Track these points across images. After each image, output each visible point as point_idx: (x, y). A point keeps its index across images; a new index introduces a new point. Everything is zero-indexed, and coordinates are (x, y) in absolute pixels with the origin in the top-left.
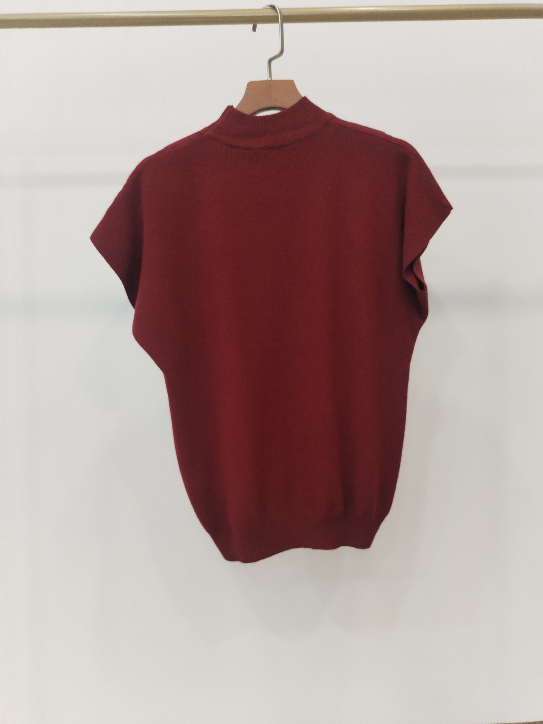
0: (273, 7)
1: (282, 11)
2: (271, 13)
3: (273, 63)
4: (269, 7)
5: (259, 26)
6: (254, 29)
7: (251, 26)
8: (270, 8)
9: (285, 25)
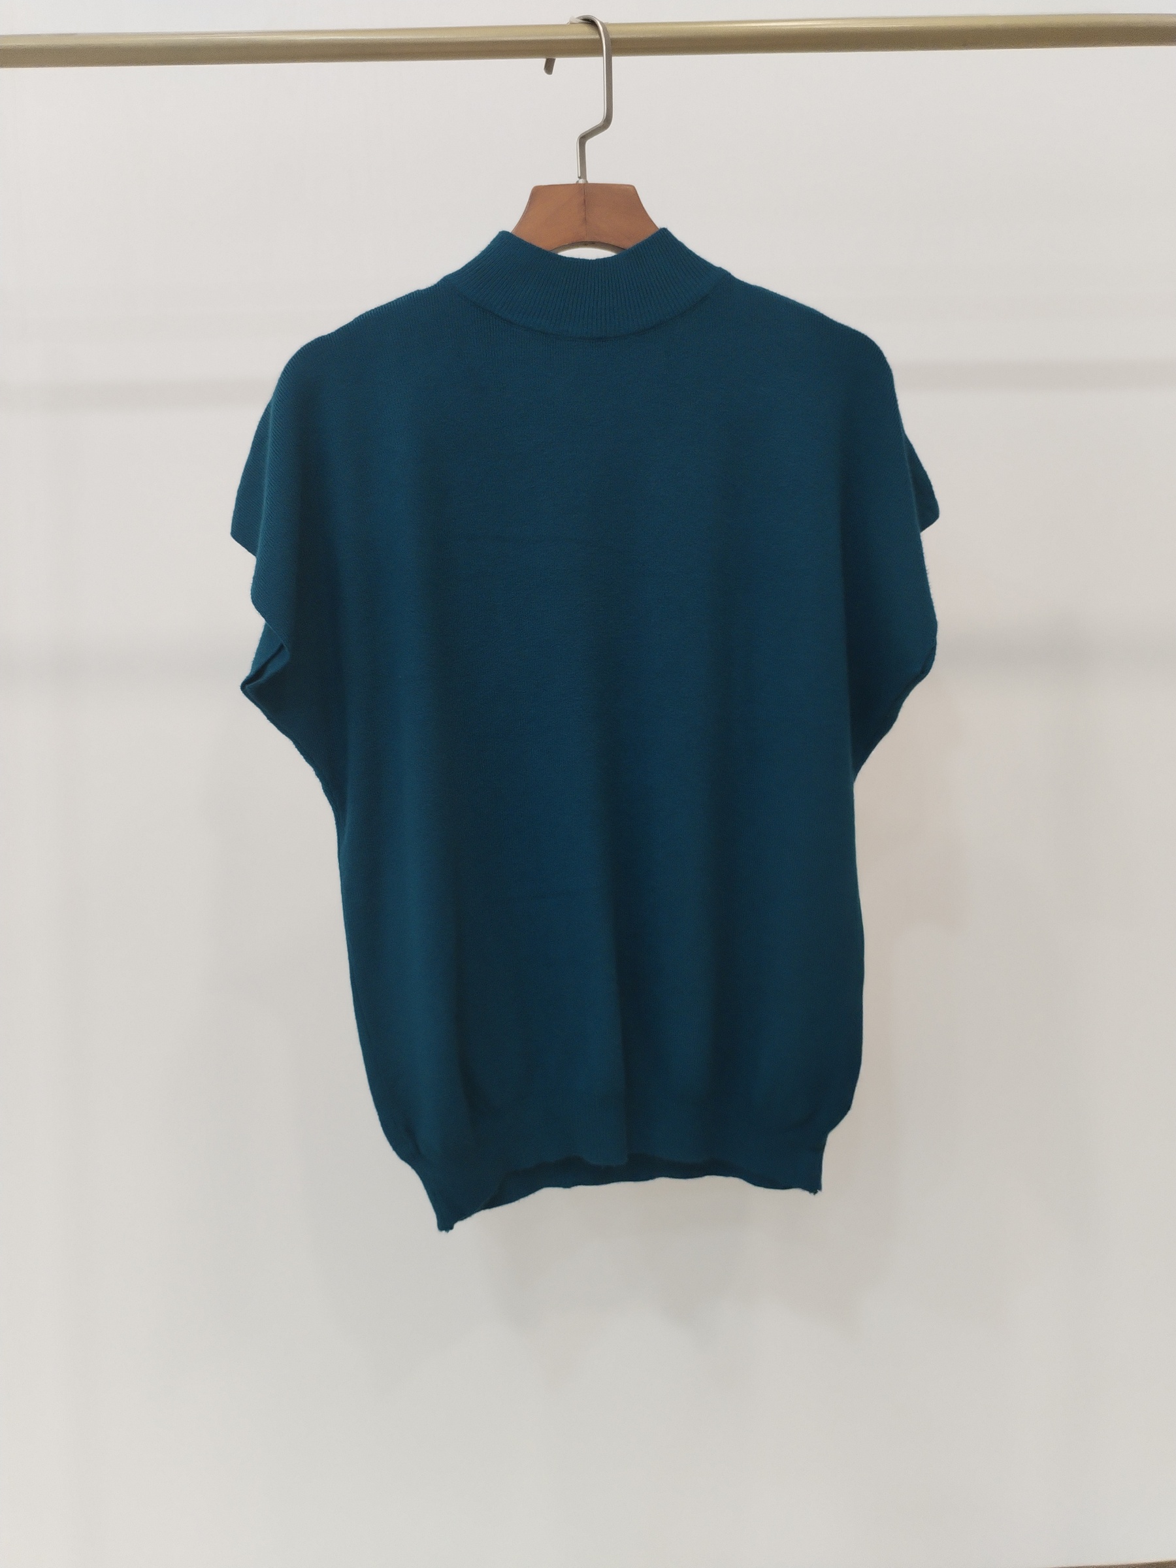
0: (590, 22)
1: (609, 29)
2: (586, 33)
3: (589, 143)
4: (582, 21)
5: (560, 62)
6: (549, 68)
7: (542, 61)
8: (582, 23)
9: (615, 60)
